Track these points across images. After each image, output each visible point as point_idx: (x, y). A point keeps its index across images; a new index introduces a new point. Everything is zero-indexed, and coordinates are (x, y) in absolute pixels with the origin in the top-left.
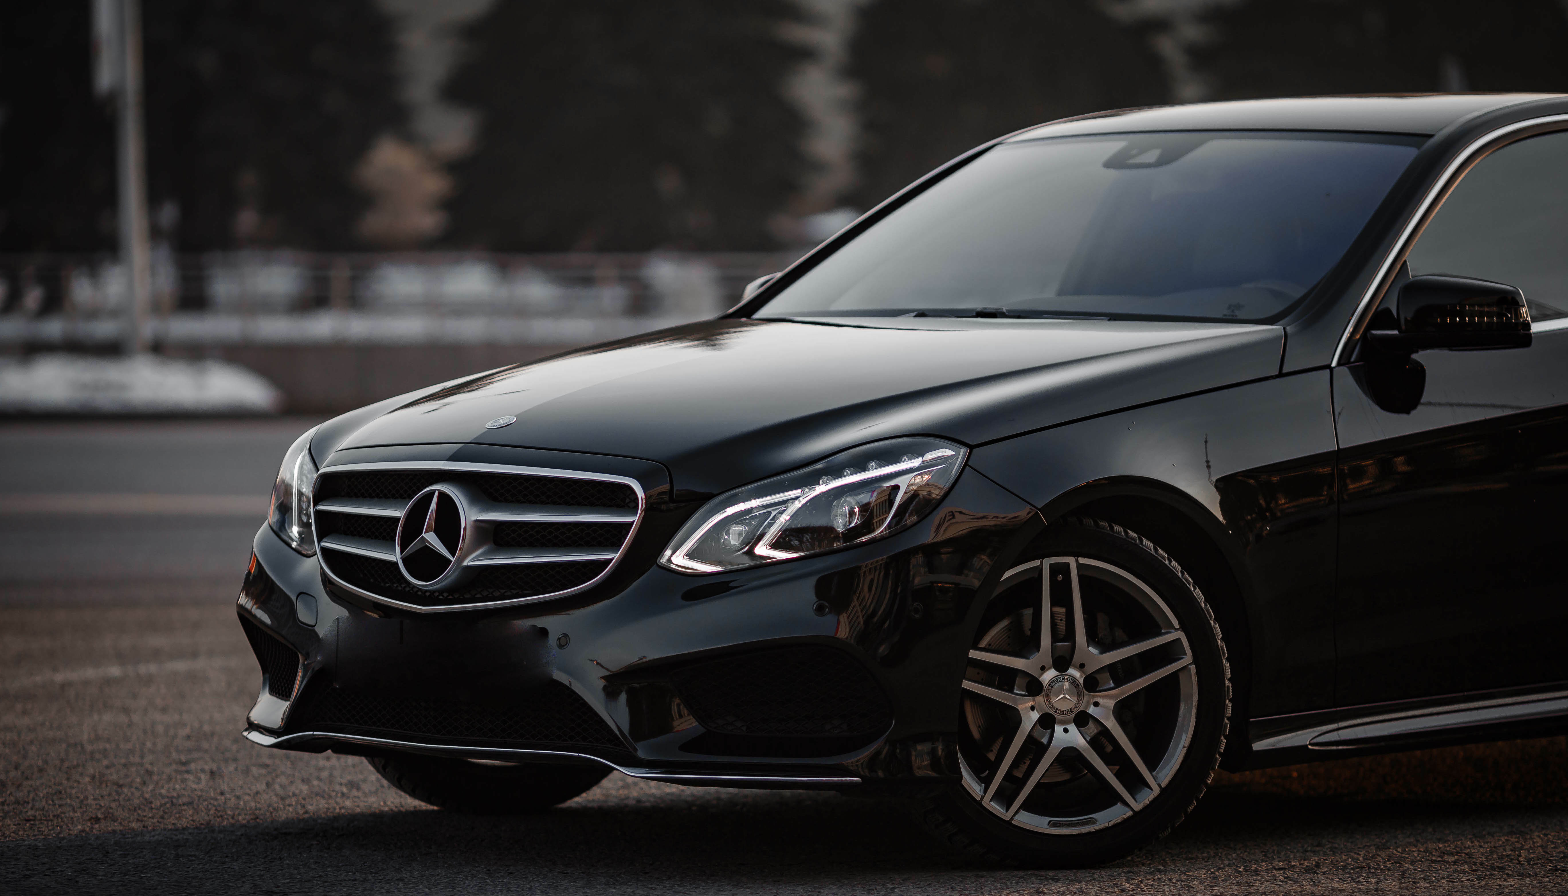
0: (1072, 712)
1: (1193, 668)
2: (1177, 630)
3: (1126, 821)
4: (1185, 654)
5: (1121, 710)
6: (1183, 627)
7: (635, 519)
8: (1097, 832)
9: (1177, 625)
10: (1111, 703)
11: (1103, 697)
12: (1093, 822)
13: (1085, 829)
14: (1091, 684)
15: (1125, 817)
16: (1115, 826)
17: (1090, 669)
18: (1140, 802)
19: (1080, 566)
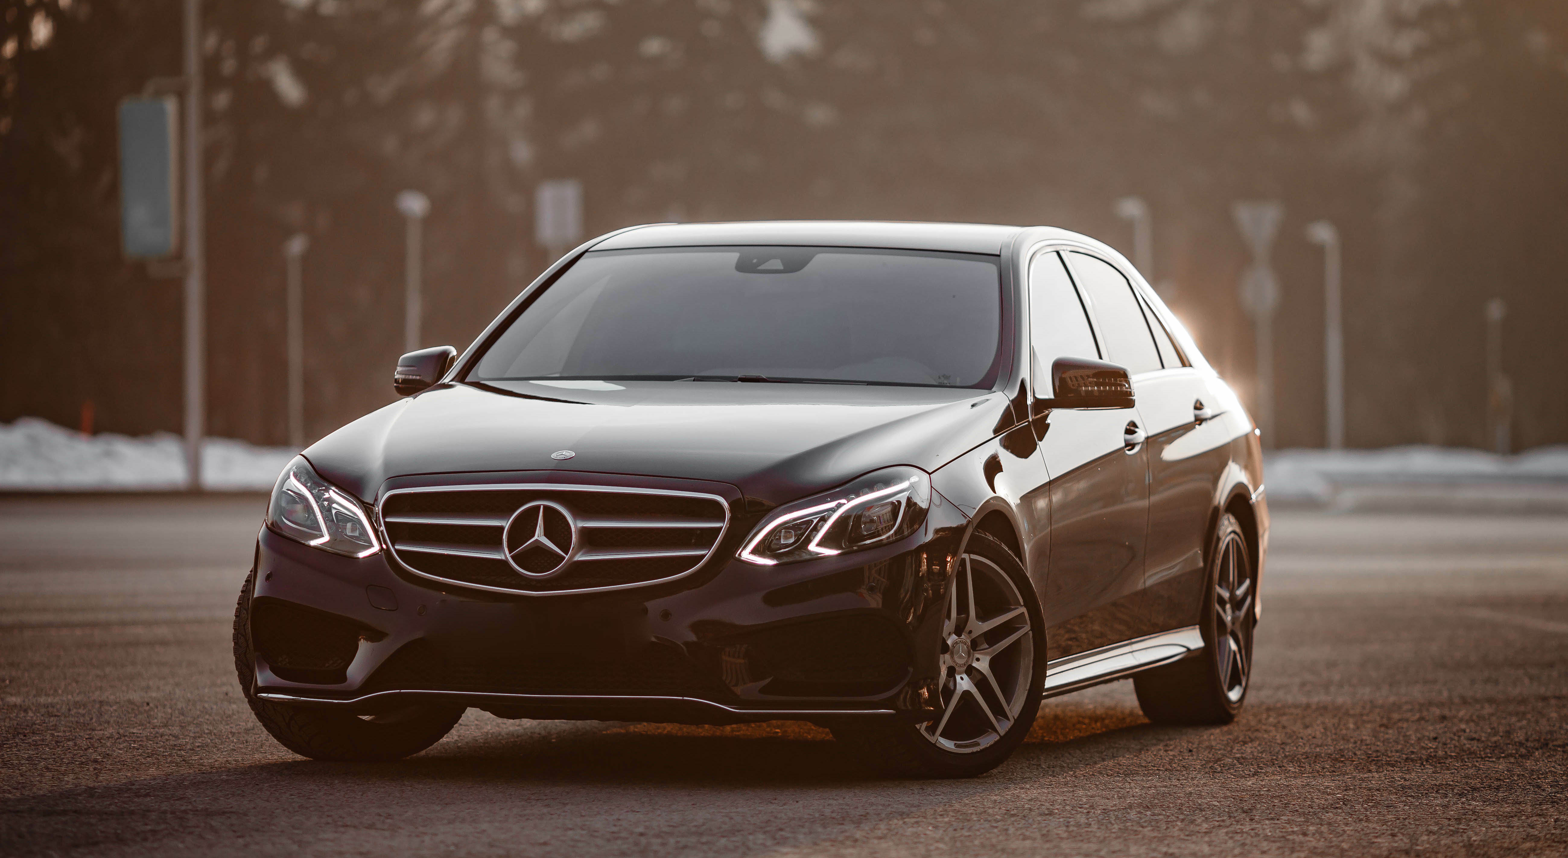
0: (965, 665)
1: (1031, 632)
2: (1022, 606)
3: (996, 743)
4: (1027, 624)
5: (993, 664)
6: (1025, 605)
7: (724, 525)
8: (982, 751)
9: (1022, 604)
10: (988, 658)
11: (981, 654)
12: (978, 744)
13: (975, 749)
14: (974, 645)
15: (996, 740)
16: (991, 746)
17: (974, 635)
18: (1003, 728)
19: (971, 560)
